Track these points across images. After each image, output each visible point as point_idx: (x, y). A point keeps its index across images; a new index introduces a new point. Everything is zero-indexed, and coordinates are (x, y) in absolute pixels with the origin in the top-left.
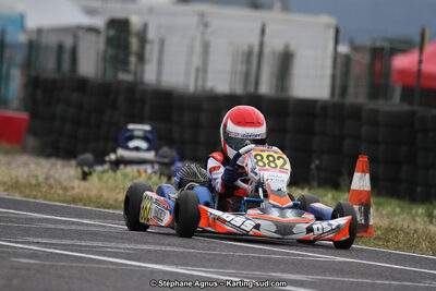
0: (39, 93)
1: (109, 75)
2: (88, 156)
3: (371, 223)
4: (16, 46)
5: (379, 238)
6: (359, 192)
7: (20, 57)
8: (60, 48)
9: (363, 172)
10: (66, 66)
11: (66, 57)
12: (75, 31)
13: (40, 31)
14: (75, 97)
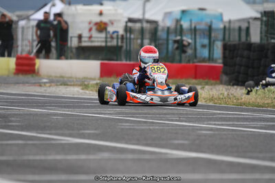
0: (228, 52)
1: (265, 42)
2: (251, 82)
4: (217, 30)
7: (221, 37)
8: (240, 29)
10: (243, 39)
11: (243, 34)
12: (248, 21)
13: (230, 22)
14: (246, 53)
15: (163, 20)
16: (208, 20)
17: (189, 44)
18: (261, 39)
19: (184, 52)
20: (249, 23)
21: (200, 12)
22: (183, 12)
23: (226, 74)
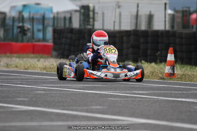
0: (56, 35)
1: (82, 27)
3: (175, 72)
4: (49, 19)
5: (179, 78)
6: (170, 61)
7: (51, 23)
8: (65, 18)
9: (171, 54)
10: (67, 25)
11: (67, 22)
12: (70, 12)
13: (58, 13)
14: (69, 35)
15: (10, 12)
16: (42, 12)
17: (29, 29)
18: (80, 25)
19: (25, 34)
20: (71, 14)
21: (36, 6)
22: (24, 6)
23: (55, 50)
